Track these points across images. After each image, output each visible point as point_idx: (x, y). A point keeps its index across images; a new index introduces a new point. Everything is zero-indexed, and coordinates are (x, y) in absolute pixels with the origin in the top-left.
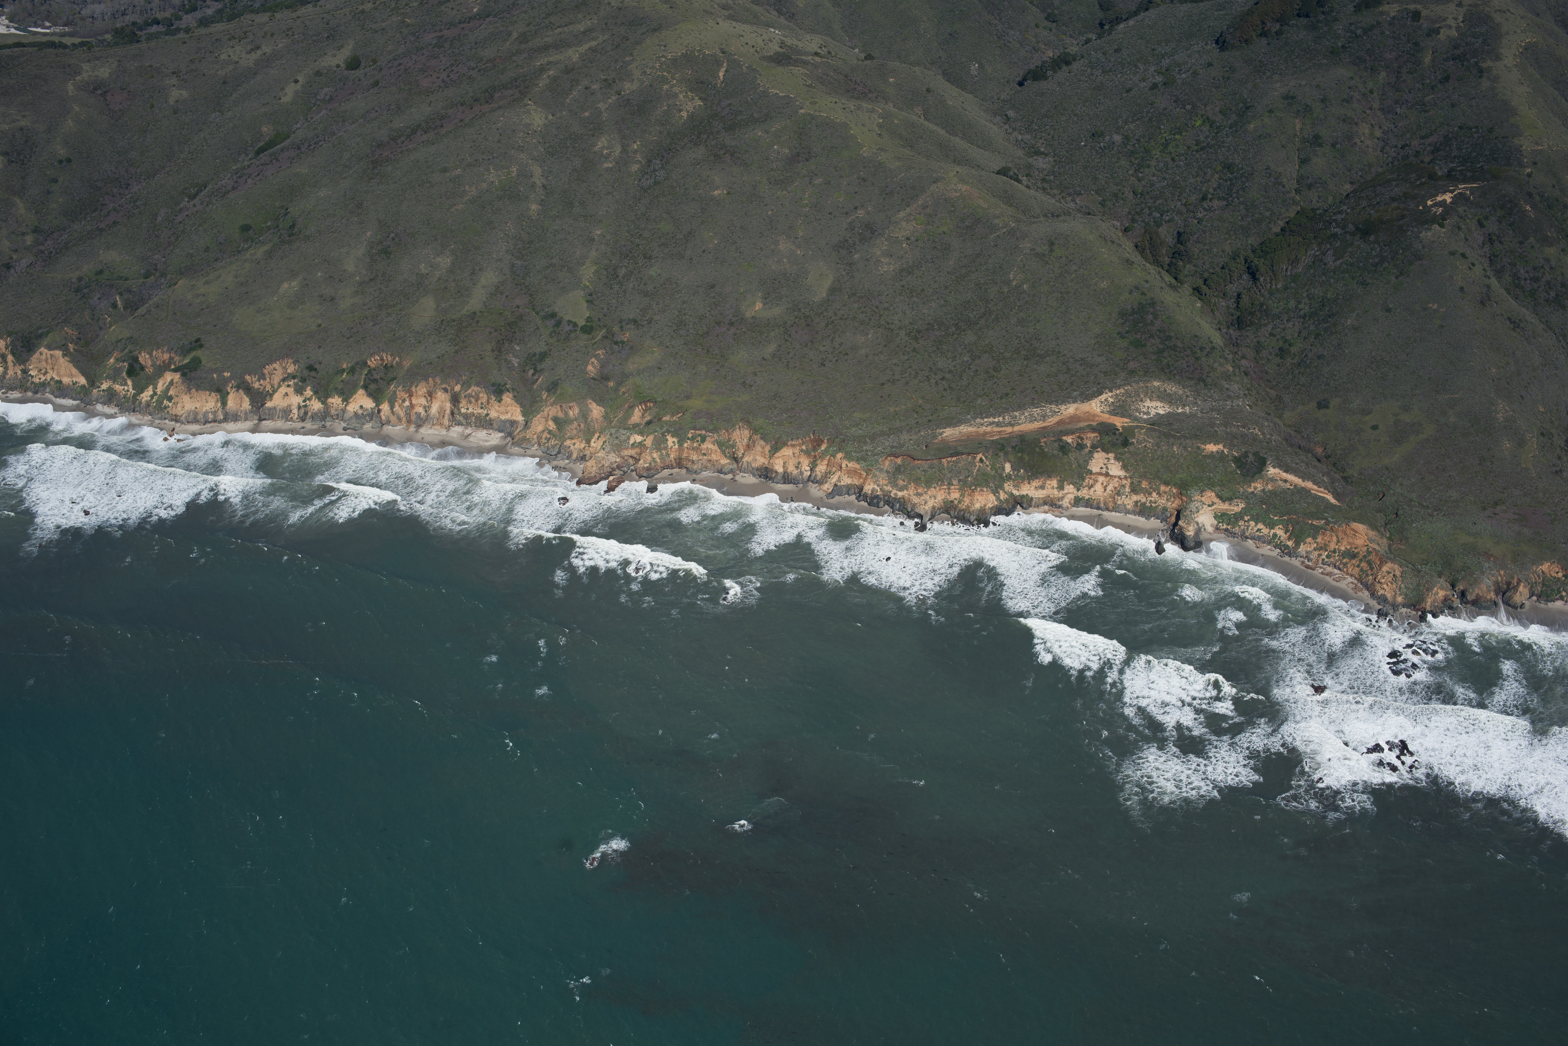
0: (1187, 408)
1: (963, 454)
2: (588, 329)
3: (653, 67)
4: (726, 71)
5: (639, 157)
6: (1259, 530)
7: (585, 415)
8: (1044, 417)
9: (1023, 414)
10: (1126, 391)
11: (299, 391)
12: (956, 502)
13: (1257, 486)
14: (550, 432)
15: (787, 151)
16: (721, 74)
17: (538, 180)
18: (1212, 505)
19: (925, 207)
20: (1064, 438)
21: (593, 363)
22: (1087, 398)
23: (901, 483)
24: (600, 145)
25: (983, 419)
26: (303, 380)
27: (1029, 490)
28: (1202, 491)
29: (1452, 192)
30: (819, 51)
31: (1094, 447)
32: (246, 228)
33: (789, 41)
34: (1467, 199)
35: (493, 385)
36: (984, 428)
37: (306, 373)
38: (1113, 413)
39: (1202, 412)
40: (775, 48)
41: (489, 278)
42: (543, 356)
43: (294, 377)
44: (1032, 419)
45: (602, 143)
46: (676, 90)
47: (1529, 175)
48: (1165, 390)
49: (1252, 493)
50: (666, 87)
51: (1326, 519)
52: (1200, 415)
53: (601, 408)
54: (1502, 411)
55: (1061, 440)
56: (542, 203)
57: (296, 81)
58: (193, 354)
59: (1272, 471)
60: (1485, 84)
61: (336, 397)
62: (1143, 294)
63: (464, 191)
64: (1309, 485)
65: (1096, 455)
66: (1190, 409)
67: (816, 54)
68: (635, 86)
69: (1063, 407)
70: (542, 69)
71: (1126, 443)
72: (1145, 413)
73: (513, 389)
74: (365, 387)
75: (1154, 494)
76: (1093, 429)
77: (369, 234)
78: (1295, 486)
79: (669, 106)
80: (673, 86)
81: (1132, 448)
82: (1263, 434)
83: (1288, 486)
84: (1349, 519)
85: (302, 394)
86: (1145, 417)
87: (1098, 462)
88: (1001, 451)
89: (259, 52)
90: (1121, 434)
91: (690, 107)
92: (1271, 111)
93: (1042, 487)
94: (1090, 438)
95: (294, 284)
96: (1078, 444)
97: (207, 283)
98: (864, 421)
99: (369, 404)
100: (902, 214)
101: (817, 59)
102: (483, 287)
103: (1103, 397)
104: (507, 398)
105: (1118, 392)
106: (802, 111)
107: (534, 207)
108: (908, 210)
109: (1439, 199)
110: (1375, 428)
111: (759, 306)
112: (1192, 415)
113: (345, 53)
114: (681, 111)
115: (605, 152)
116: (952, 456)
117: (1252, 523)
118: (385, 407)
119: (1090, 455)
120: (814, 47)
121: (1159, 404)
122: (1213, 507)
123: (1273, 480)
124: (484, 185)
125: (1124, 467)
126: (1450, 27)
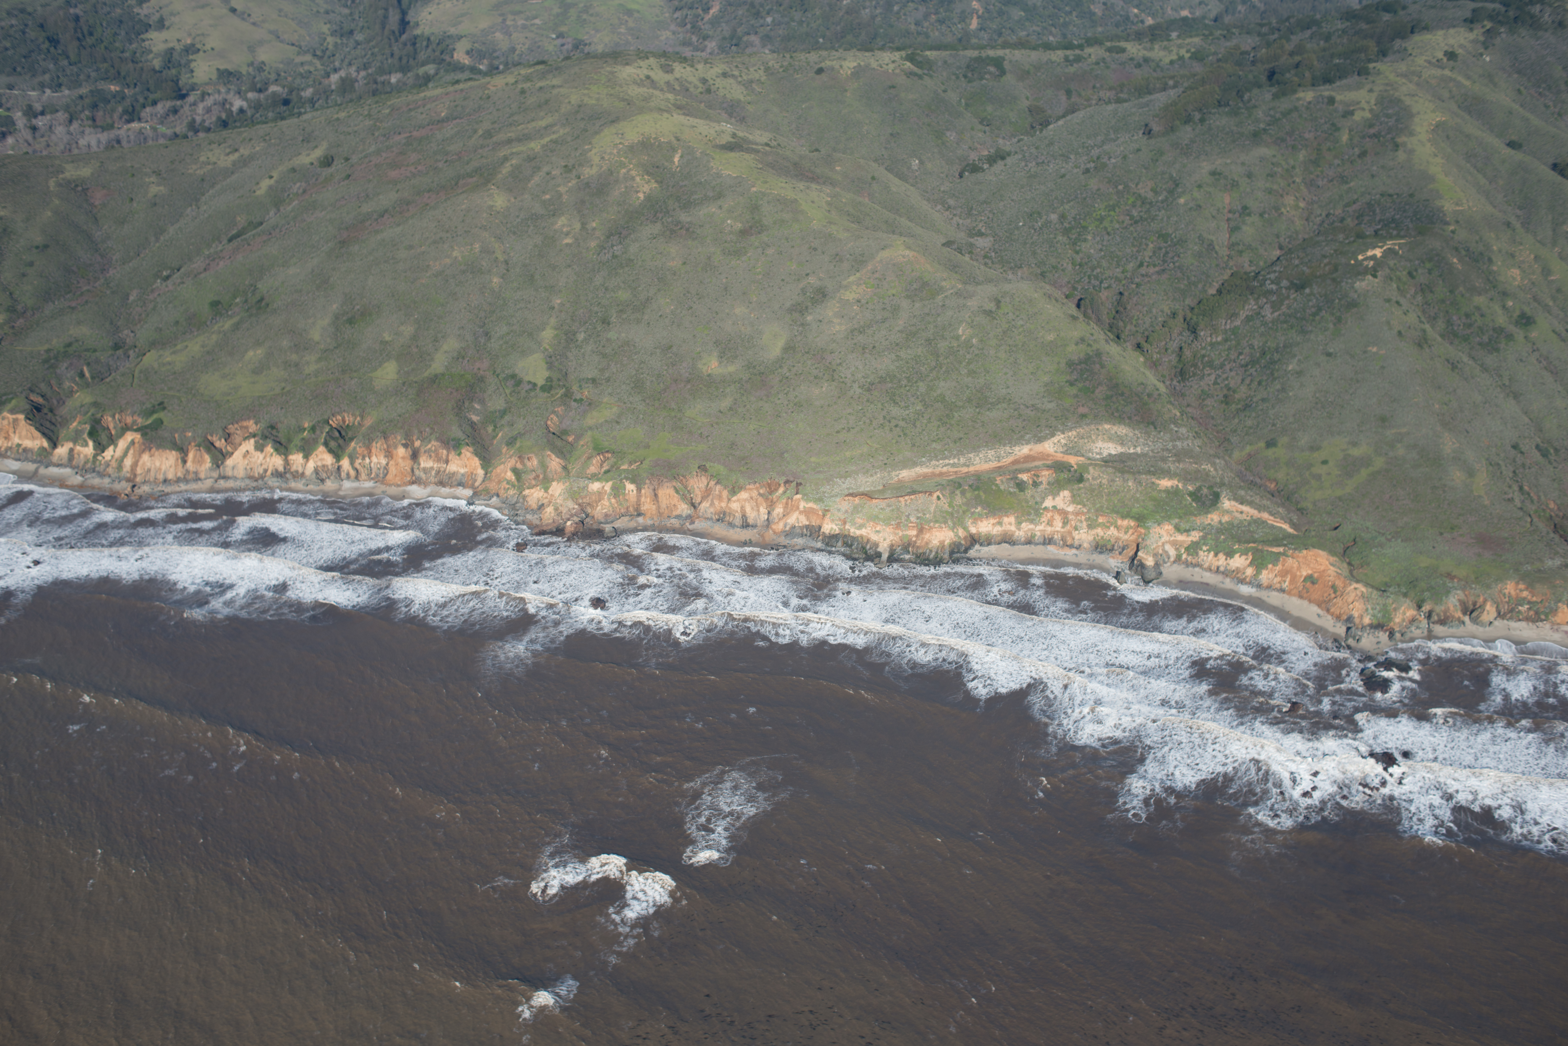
0: (1139, 449)
1: (920, 492)
2: (548, 388)
3: (611, 154)
4: (681, 156)
5: (598, 233)
7: (543, 465)
8: (999, 457)
9: (978, 455)
10: (1078, 433)
11: (260, 448)
12: (914, 539)
13: (1213, 518)
14: (509, 483)
15: (740, 225)
16: (676, 160)
17: (500, 256)
18: (1171, 536)
19: (874, 272)
20: (1020, 476)
21: (552, 419)
22: (1040, 440)
23: (859, 521)
24: (560, 223)
25: (938, 461)
26: (265, 438)
28: (1159, 524)
29: (1381, 247)
30: (769, 143)
31: (1050, 485)
32: (215, 304)
33: (740, 134)
34: (1395, 253)
35: (453, 440)
36: (940, 469)
37: (267, 432)
38: (1067, 452)
39: (1153, 452)
40: (727, 138)
41: (451, 344)
42: (503, 413)
43: (255, 436)
44: (987, 460)
45: (562, 222)
46: (633, 173)
47: (1453, 232)
48: (1116, 433)
49: (1209, 524)
50: (624, 171)
51: (1285, 546)
52: (1151, 454)
53: (560, 460)
54: (1449, 444)
55: (1017, 478)
56: (504, 276)
57: (271, 177)
58: (155, 416)
59: (1227, 504)
60: (1401, 155)
61: (297, 454)
62: (1089, 345)
63: (429, 266)
64: (1265, 516)
66: (1142, 449)
67: (766, 145)
68: (594, 171)
69: (1017, 448)
70: (506, 159)
71: (1081, 479)
73: (473, 444)
74: (326, 444)
75: (1112, 528)
76: (1049, 467)
77: (335, 306)
78: (1252, 517)
79: (626, 187)
80: (631, 170)
81: (1087, 484)
82: (1216, 470)
83: (1244, 517)
84: (1308, 546)
85: (262, 451)
86: (1098, 455)
87: (1054, 498)
88: (957, 488)
89: (237, 155)
90: (1076, 471)
91: (646, 188)
92: (1200, 186)
94: (1046, 475)
95: (259, 352)
96: (1034, 482)
97: (174, 353)
98: (821, 465)
99: (329, 460)
100: (852, 279)
101: (767, 148)
102: (445, 352)
103: (1056, 439)
104: (467, 452)
105: (1070, 434)
106: (754, 189)
107: (495, 280)
108: (858, 275)
109: (1370, 253)
110: (1325, 462)
111: (714, 364)
112: (1144, 455)
113: (318, 153)
114: (638, 192)
115: (565, 230)
116: (909, 494)
118: (345, 463)
119: (1047, 493)
120: (764, 140)
121: (1111, 445)
123: (1229, 512)
124: (448, 261)
125: (1080, 503)
126: (1363, 109)
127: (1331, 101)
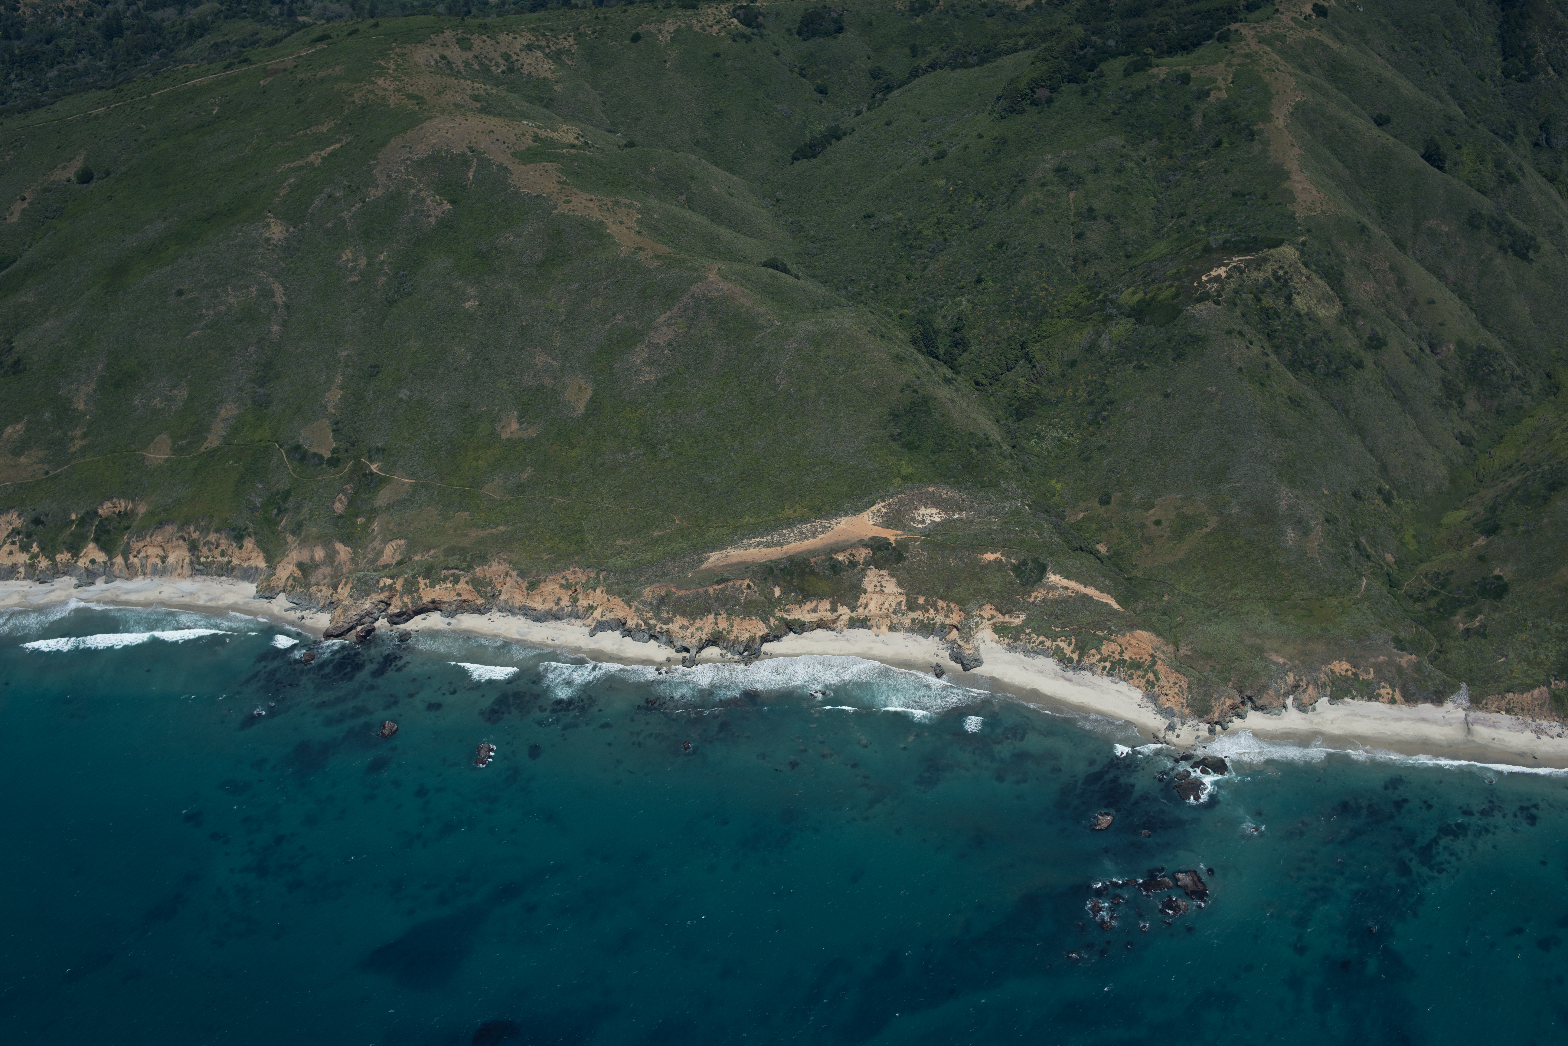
0: (964, 513)
1: (730, 580)
2: (334, 462)
3: (398, 171)
4: (475, 172)
5: (386, 268)
6: (1042, 643)
7: (331, 556)
8: (814, 534)
9: (793, 531)
10: (899, 499)
11: (24, 548)
12: (724, 632)
13: (1038, 595)
14: (295, 579)
15: (541, 255)
16: (471, 175)
17: (280, 298)
18: (992, 619)
19: (686, 309)
20: (835, 557)
21: (340, 499)
22: (860, 509)
23: (665, 615)
24: (344, 258)
25: (750, 539)
26: (29, 536)
27: (801, 613)
28: (980, 606)
29: (1226, 265)
30: (576, 142)
31: (867, 564)
33: (542, 134)
34: (1240, 272)
35: (233, 530)
36: (752, 549)
37: (32, 527)
38: (887, 525)
39: (979, 517)
40: (529, 142)
41: (228, 411)
42: (287, 495)
43: (19, 533)
44: (802, 536)
45: (347, 255)
46: (423, 194)
48: (941, 496)
49: (1033, 603)
50: (412, 191)
51: (1109, 629)
52: (977, 520)
53: (349, 549)
54: (1285, 497)
55: (832, 559)
56: (285, 324)
57: (24, 199)
59: (1053, 578)
60: (1257, 147)
61: (65, 552)
62: (915, 391)
63: (202, 315)
64: (1090, 591)
65: (869, 573)
66: (967, 513)
67: (573, 146)
68: (380, 192)
69: (834, 521)
70: (283, 177)
71: (900, 558)
72: (919, 522)
73: (255, 533)
74: (97, 540)
75: (932, 611)
76: (866, 546)
77: (99, 367)
78: (1077, 592)
79: (416, 211)
80: (421, 190)
81: (906, 563)
82: (1043, 537)
83: (1069, 593)
84: (1132, 627)
85: (28, 551)
86: (920, 526)
87: (871, 579)
88: (769, 574)
90: (895, 548)
91: (438, 211)
92: (1043, 185)
93: (815, 610)
94: (862, 554)
95: (18, 427)
96: (850, 562)
98: (627, 549)
99: (101, 557)
100: (662, 318)
101: (573, 151)
102: (223, 420)
103: (875, 507)
104: (249, 543)
105: (891, 501)
106: (555, 211)
107: (275, 328)
108: (668, 314)
109: (1214, 273)
110: (1158, 523)
111: (515, 426)
112: (969, 521)
113: (77, 165)
114: (430, 216)
115: (350, 264)
116: (719, 582)
117: (1034, 636)
118: (119, 560)
119: (863, 574)
120: (571, 138)
121: (934, 511)
122: (992, 621)
123: (1054, 588)
124: (222, 308)
125: (899, 584)
126: (1220, 89)
127: (1185, 79)
